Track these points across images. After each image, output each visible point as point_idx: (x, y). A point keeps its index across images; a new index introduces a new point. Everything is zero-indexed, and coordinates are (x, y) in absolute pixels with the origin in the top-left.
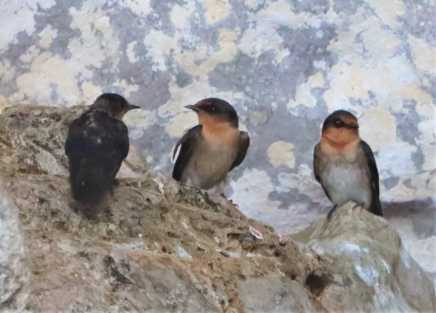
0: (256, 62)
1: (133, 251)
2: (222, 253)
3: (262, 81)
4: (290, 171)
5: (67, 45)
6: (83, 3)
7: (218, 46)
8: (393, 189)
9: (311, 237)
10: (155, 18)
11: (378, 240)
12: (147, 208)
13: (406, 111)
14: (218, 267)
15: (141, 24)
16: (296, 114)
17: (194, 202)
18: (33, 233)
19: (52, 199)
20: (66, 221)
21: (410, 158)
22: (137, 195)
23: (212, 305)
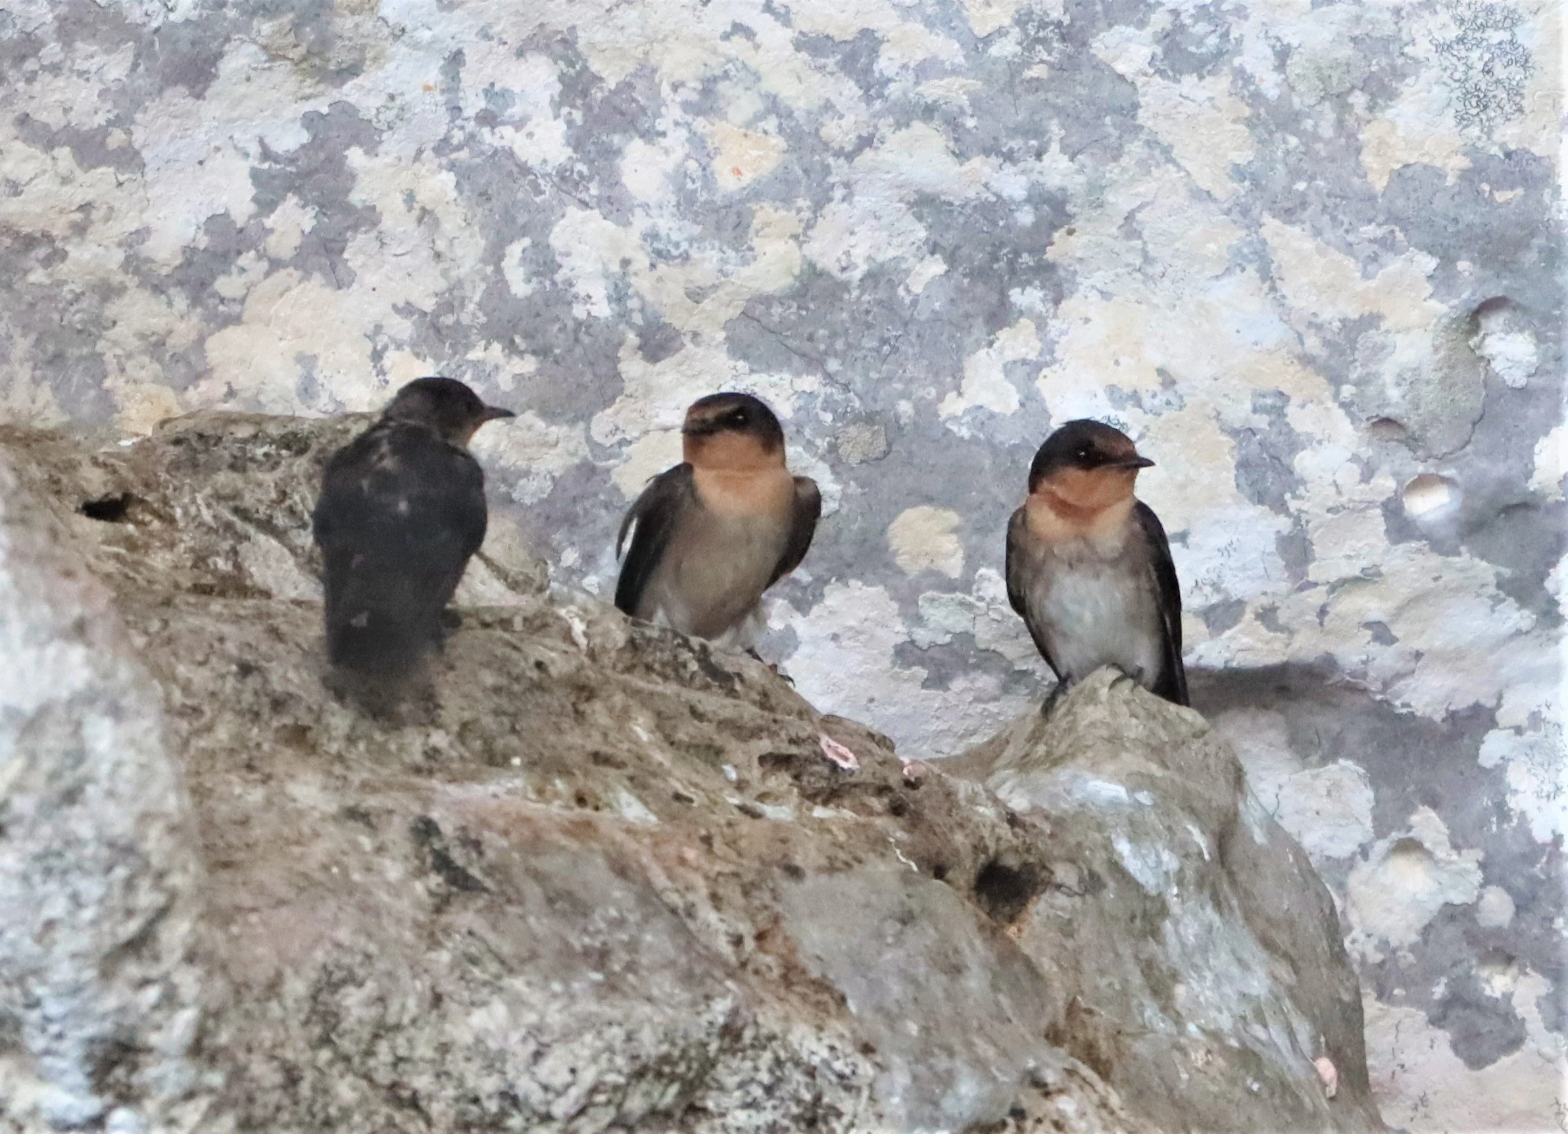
0: (855, 293)
1: (494, 803)
2: (743, 809)
3: (869, 343)
4: (950, 586)
5: (342, 250)
6: (385, 136)
7: (751, 249)
8: (1228, 633)
9: (1000, 762)
10: (580, 173)
11: (1180, 769)
12: (538, 687)
13: (1261, 422)
14: (727, 844)
15: (542, 193)
16: (965, 433)
17: (669, 671)
18: (222, 756)
19: (274, 664)
20: (311, 724)
21: (1272, 547)
22: (508, 651)
23: (707, 948)
